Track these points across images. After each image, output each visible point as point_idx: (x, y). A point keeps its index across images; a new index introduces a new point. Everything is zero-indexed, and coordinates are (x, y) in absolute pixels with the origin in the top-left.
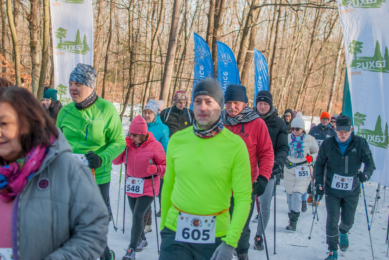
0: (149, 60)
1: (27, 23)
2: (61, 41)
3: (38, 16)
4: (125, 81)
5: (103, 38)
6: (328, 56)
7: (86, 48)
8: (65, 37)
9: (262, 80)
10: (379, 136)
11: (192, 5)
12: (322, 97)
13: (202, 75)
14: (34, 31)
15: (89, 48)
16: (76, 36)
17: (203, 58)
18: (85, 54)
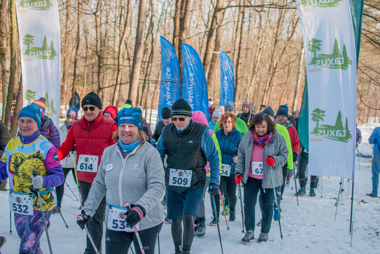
0: (117, 64)
2: (29, 47)
4: (95, 85)
6: (292, 55)
8: (32, 43)
9: (228, 80)
10: (340, 131)
11: (158, 8)
12: (287, 95)
13: (168, 76)
14: (3, 38)
15: (56, 53)
16: (43, 42)
17: (169, 60)
18: (52, 59)
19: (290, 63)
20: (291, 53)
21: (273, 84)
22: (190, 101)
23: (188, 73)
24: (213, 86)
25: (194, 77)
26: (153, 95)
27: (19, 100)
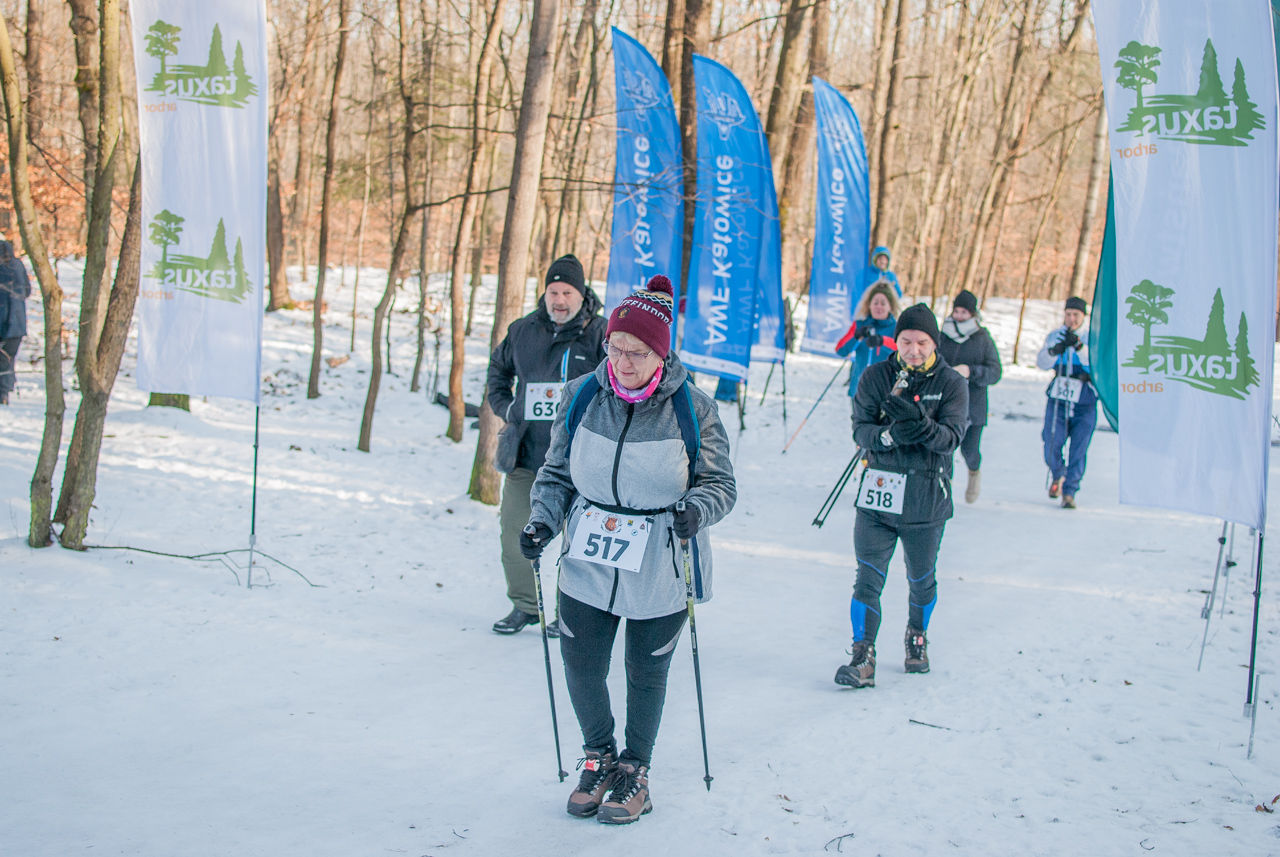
0: (470, 123)
2: (163, 66)
4: (396, 196)
7: (244, 87)
8: (176, 52)
9: (845, 180)
10: (1220, 359)
12: (1055, 236)
13: (642, 168)
14: (89, 36)
15: (253, 85)
16: (209, 49)
17: (643, 112)
18: (239, 106)
19: (1066, 127)
20: (1071, 94)
21: (1006, 198)
22: (719, 254)
25: (734, 171)
27: (129, 244)
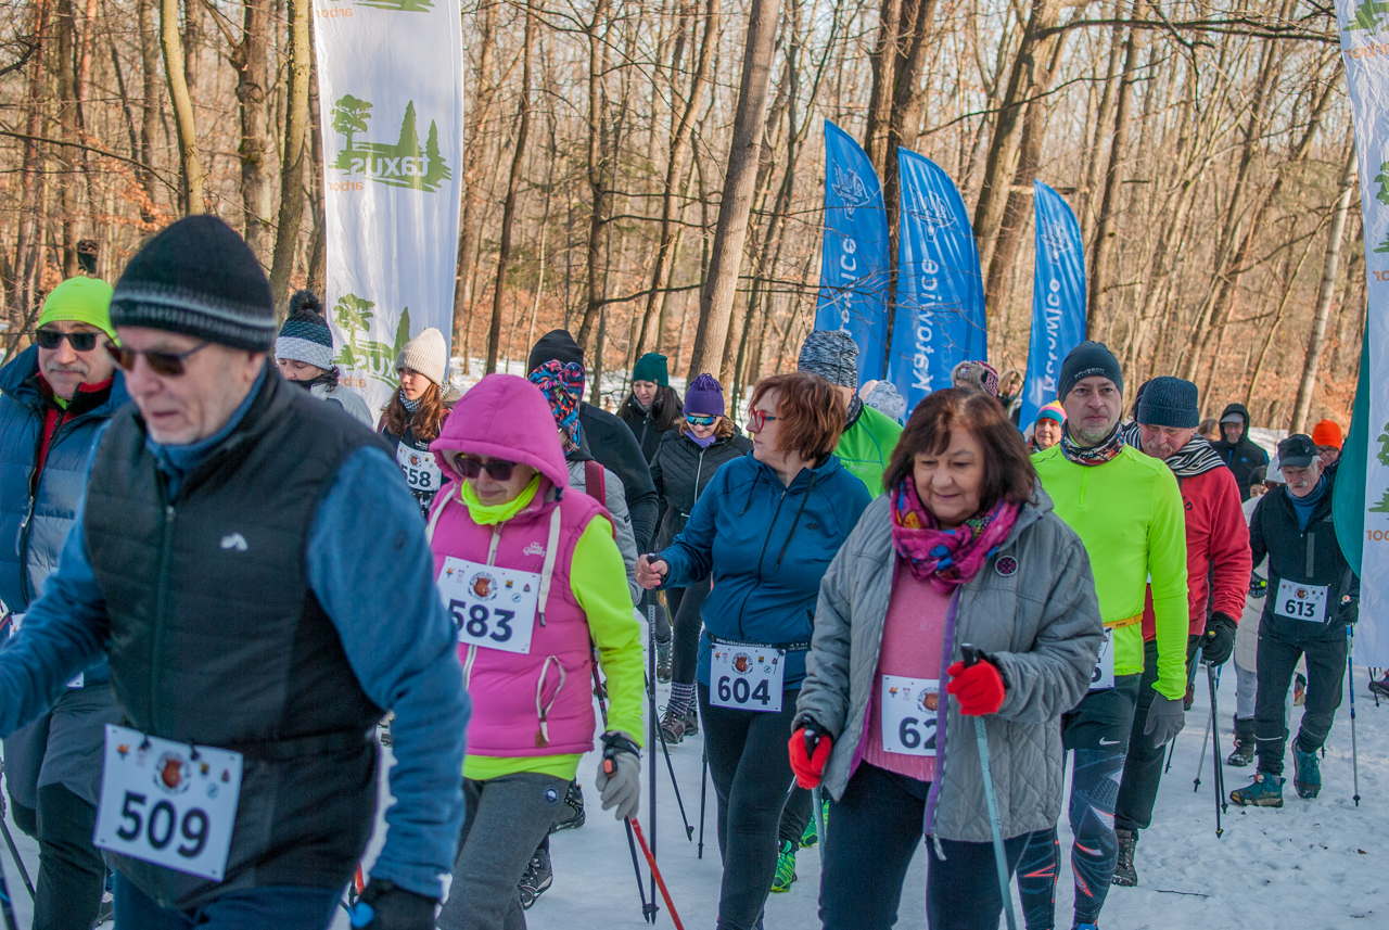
0: (660, 215)
1: (230, 76)
2: (349, 143)
3: (270, 53)
4: (574, 288)
5: (498, 134)
6: (1303, 210)
7: (436, 169)
8: (365, 129)
9: (1061, 292)
11: (818, 18)
12: (1278, 360)
13: (848, 270)
14: (255, 105)
15: (446, 168)
16: (401, 126)
17: (851, 211)
18: (431, 190)
19: (1292, 242)
21: (1226, 315)
22: (921, 365)
23: (918, 261)
24: (1004, 313)
25: (940, 276)
26: (782, 335)
